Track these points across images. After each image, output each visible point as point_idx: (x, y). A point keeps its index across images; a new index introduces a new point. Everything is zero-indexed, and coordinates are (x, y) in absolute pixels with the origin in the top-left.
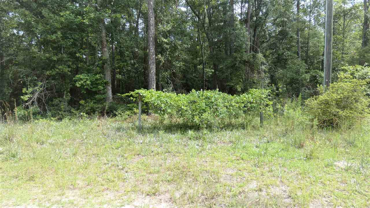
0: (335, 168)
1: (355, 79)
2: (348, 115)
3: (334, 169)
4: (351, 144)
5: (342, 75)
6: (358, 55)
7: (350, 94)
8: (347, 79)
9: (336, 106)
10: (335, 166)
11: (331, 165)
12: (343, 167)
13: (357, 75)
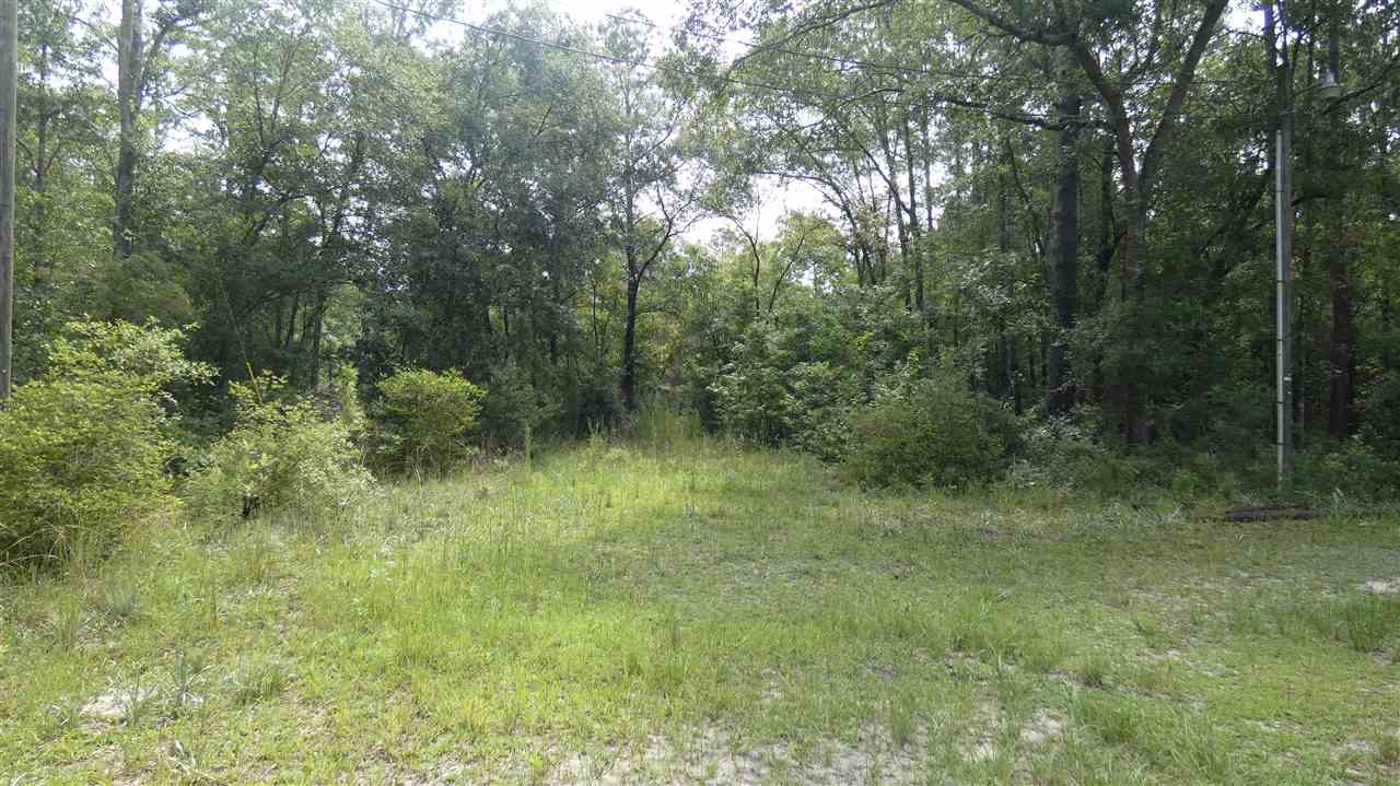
0: (84, 729)
1: (116, 372)
2: (98, 506)
3: (82, 736)
4: (125, 616)
5: (63, 350)
6: (104, 281)
7: (102, 426)
8: (85, 368)
9: (49, 476)
10: (86, 719)
11: (71, 725)
12: (118, 712)
13: (121, 355)
